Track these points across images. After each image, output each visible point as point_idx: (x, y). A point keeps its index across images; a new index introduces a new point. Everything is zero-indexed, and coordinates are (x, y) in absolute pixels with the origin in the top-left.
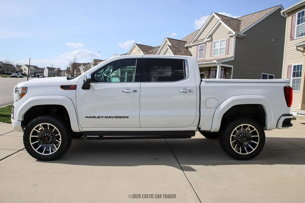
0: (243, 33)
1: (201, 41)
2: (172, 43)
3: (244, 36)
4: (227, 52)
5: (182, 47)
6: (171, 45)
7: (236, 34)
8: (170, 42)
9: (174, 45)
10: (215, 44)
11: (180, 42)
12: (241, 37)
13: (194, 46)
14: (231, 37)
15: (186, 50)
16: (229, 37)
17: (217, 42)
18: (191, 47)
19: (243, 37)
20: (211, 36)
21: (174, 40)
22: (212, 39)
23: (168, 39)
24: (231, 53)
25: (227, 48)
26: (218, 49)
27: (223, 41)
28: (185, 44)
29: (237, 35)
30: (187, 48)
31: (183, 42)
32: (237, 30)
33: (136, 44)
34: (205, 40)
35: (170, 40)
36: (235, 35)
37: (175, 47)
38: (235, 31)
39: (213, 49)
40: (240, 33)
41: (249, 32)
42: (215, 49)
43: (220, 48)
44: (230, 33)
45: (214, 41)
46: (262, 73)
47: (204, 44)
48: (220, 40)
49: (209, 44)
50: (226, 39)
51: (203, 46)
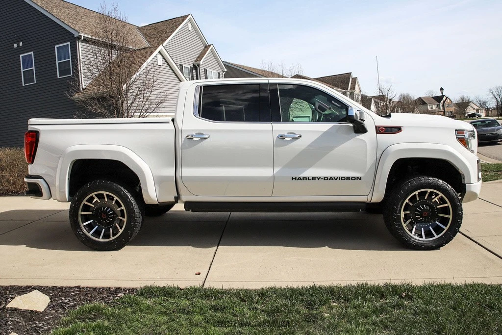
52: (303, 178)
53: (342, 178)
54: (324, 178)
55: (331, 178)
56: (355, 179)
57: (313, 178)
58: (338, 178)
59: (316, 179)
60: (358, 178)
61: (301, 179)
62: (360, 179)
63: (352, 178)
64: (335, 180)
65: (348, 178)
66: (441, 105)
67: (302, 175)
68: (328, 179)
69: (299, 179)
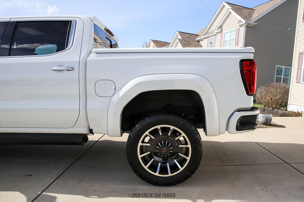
0: (254, 22)
1: (212, 33)
2: (183, 37)
3: (256, 25)
4: (237, 43)
5: (193, 41)
6: (181, 38)
7: (246, 22)
8: (181, 35)
9: (184, 39)
10: (225, 35)
11: (192, 36)
12: (252, 26)
13: (205, 38)
14: (241, 26)
15: (197, 43)
16: (239, 26)
17: (227, 33)
18: (202, 40)
19: (254, 26)
20: (221, 27)
21: (185, 34)
22: (222, 30)
23: (179, 33)
24: (241, 44)
25: (237, 38)
26: (228, 40)
27: (233, 31)
28: (197, 37)
29: (247, 24)
30: (198, 41)
31: (195, 36)
32: (247, 18)
33: (152, 40)
34: (216, 31)
35: (181, 33)
36: (245, 24)
37: (185, 41)
38: (245, 20)
39: (223, 40)
40: (250, 22)
41: (262, 20)
42: (225, 40)
43: (230, 40)
44: (240, 22)
45: (223, 32)
46: (277, 66)
47: (214, 37)
48: (230, 31)
49: (219, 35)
50: (236, 29)
51: (214, 38)
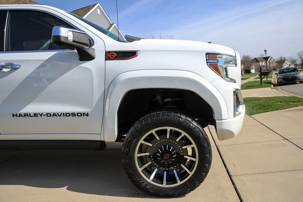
52: (24, 114)
53: (66, 114)
54: (47, 114)
55: (54, 115)
56: (81, 115)
57: (34, 114)
58: (62, 114)
59: (39, 115)
60: (84, 114)
61: (22, 116)
62: (87, 115)
63: (77, 114)
64: (59, 116)
65: (73, 115)
66: (268, 62)
67: (23, 111)
68: (51, 116)
69: (20, 115)
